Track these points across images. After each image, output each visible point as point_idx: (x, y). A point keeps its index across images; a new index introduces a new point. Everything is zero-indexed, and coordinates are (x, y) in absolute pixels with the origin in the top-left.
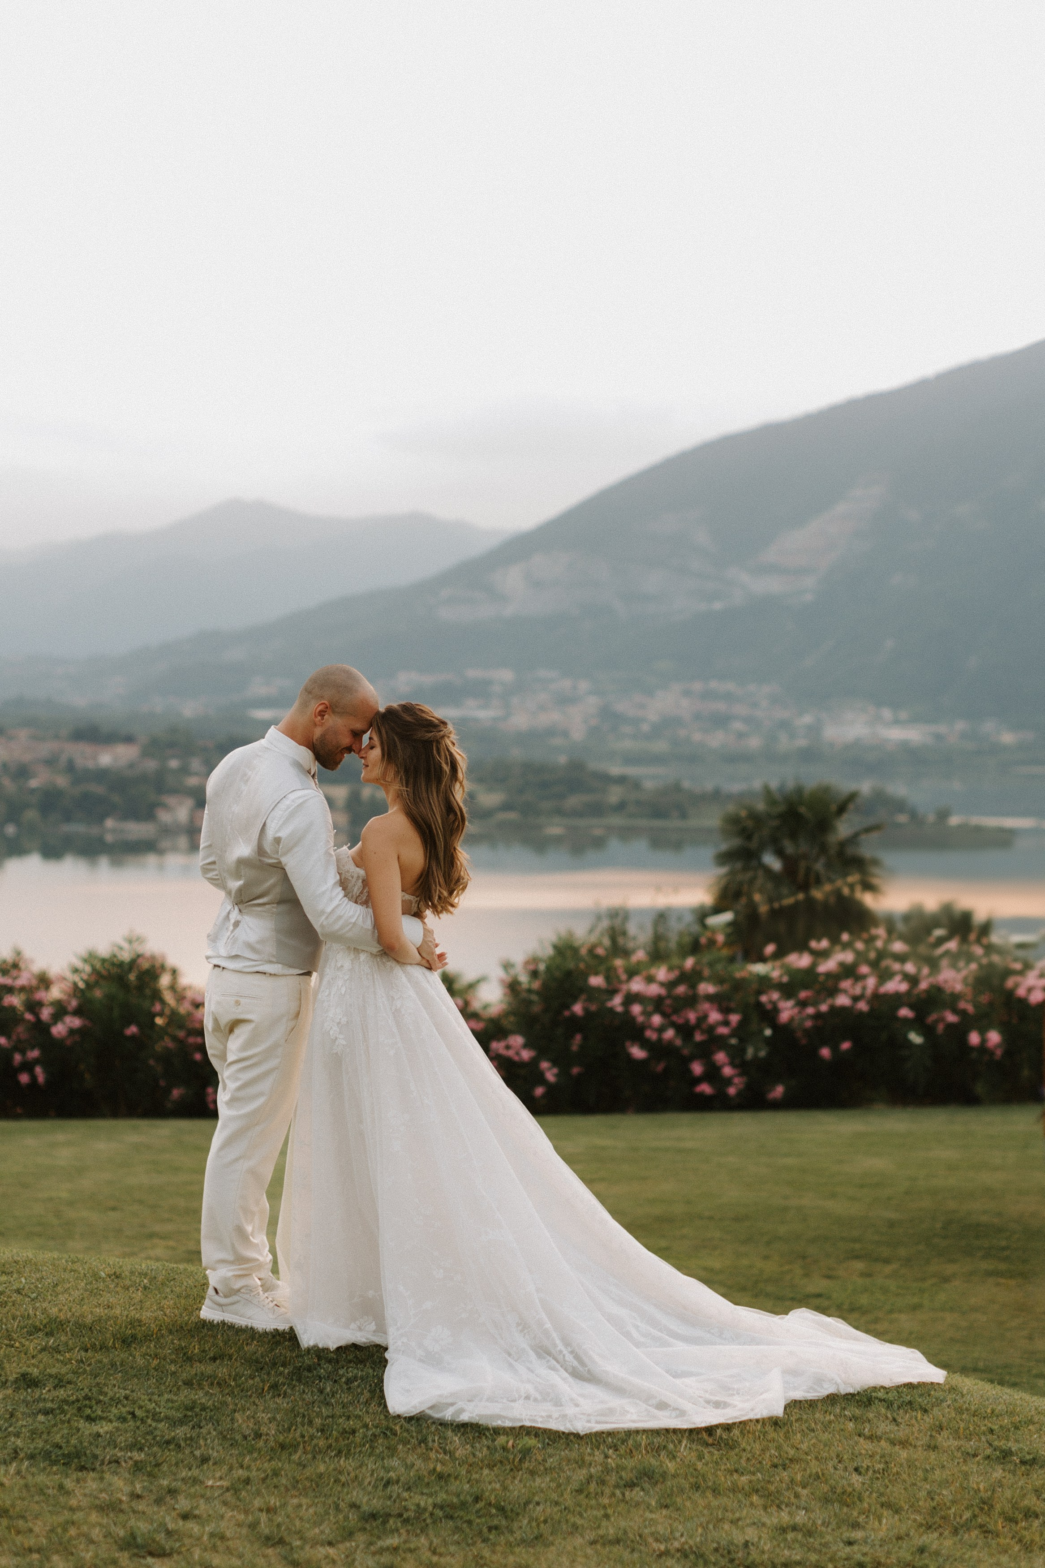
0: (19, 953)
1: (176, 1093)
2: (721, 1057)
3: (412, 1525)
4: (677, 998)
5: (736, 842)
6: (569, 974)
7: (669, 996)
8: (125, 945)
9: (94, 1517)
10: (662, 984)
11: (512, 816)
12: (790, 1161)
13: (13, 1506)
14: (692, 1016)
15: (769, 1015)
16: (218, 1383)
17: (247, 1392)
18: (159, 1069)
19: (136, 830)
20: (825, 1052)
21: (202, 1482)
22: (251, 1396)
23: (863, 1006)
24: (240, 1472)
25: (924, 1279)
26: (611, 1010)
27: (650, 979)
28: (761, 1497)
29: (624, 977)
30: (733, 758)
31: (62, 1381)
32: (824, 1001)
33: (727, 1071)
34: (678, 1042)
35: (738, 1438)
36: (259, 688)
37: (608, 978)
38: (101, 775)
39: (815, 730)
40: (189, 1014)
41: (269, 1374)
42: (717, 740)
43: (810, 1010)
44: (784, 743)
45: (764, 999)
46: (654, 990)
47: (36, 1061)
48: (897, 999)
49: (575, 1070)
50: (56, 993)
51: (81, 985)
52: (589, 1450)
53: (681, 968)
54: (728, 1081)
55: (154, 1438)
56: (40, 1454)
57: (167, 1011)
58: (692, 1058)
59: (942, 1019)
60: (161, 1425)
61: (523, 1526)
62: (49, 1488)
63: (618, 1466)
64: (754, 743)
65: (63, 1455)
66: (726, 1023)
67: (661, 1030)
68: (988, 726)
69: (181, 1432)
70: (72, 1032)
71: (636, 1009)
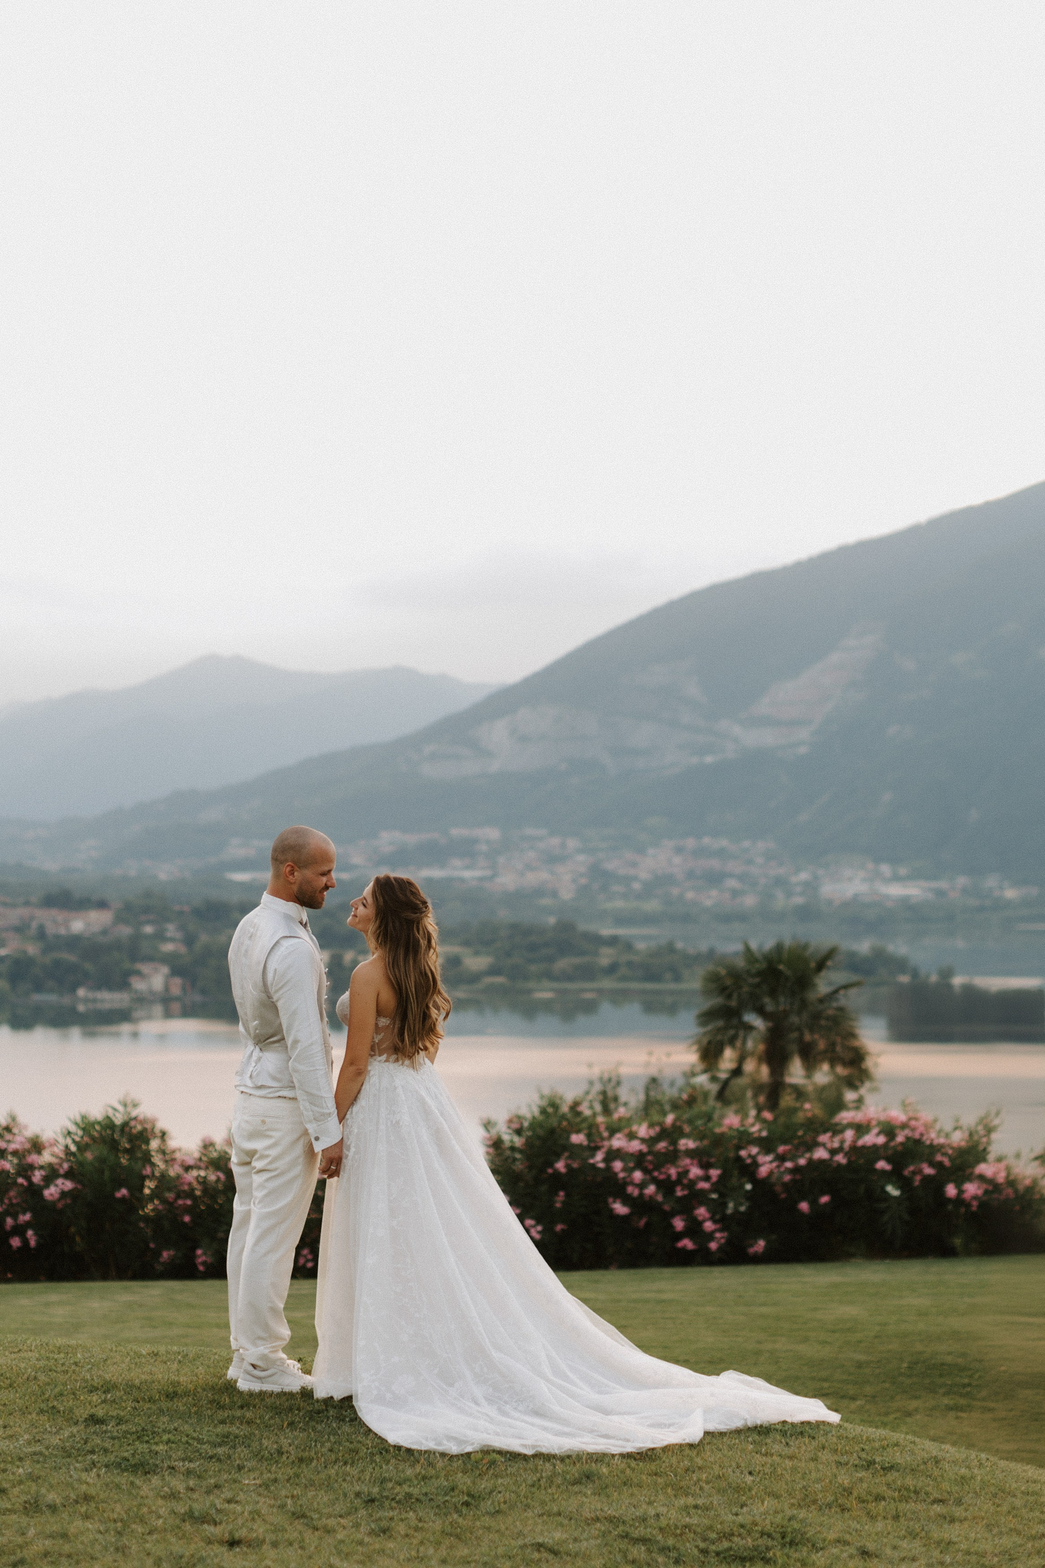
0: (14, 1119)
1: (166, 1255)
2: (702, 1212)
3: (403, 1504)
4: (657, 1154)
5: (717, 1001)
6: (552, 1132)
7: (650, 1153)
8: (120, 1108)
9: (160, 1502)
10: (643, 1140)
11: (500, 980)
12: (764, 1310)
13: (98, 1494)
14: (673, 1172)
15: (749, 1170)
16: (246, 1422)
17: (270, 1427)
18: (149, 1232)
19: (110, 999)
20: (804, 1206)
21: (240, 1482)
22: (273, 1431)
23: (840, 1159)
24: (269, 1475)
25: (887, 1414)
26: (593, 1166)
27: (632, 1136)
28: (673, 1489)
29: (606, 1134)
30: (726, 918)
31: (122, 1421)
32: (802, 1156)
33: (709, 1226)
34: (660, 1198)
35: (660, 1454)
36: (236, 850)
37: (589, 1136)
38: (73, 942)
39: (811, 887)
40: (179, 1177)
41: (287, 1416)
42: (711, 898)
43: (789, 1165)
44: (780, 901)
45: (743, 1153)
46: (636, 1146)
47: (28, 1225)
48: (874, 1152)
49: (559, 1227)
50: (47, 1157)
51: (73, 1148)
52: (541, 1462)
53: (661, 1124)
54: (710, 1236)
55: (200, 1454)
56: (113, 1464)
57: (157, 1174)
58: (673, 1214)
59: (920, 1171)
60: (204, 1447)
61: (487, 1505)
62: (123, 1485)
63: (563, 1472)
64: (750, 901)
65: (130, 1465)
66: (707, 1178)
67: (642, 1186)
68: (991, 882)
69: (220, 1451)
70: (63, 1194)
71: (618, 1165)
